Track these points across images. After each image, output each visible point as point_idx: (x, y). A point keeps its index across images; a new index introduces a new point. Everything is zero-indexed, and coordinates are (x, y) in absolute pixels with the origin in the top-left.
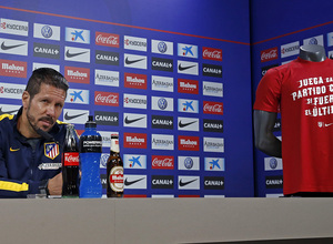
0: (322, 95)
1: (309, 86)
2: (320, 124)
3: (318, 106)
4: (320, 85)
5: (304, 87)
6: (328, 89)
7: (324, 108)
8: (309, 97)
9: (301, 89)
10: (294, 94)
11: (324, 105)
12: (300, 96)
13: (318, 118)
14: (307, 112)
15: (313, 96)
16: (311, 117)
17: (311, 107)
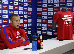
0: (68, 19)
1: (65, 17)
2: (67, 25)
3: (67, 22)
4: (67, 17)
5: (64, 17)
6: (69, 18)
7: (68, 22)
8: (65, 20)
9: (64, 18)
10: (62, 19)
11: (68, 21)
12: (63, 19)
13: (67, 24)
14: (65, 23)
15: (66, 19)
16: (65, 24)
17: (66, 22)
